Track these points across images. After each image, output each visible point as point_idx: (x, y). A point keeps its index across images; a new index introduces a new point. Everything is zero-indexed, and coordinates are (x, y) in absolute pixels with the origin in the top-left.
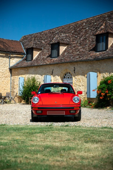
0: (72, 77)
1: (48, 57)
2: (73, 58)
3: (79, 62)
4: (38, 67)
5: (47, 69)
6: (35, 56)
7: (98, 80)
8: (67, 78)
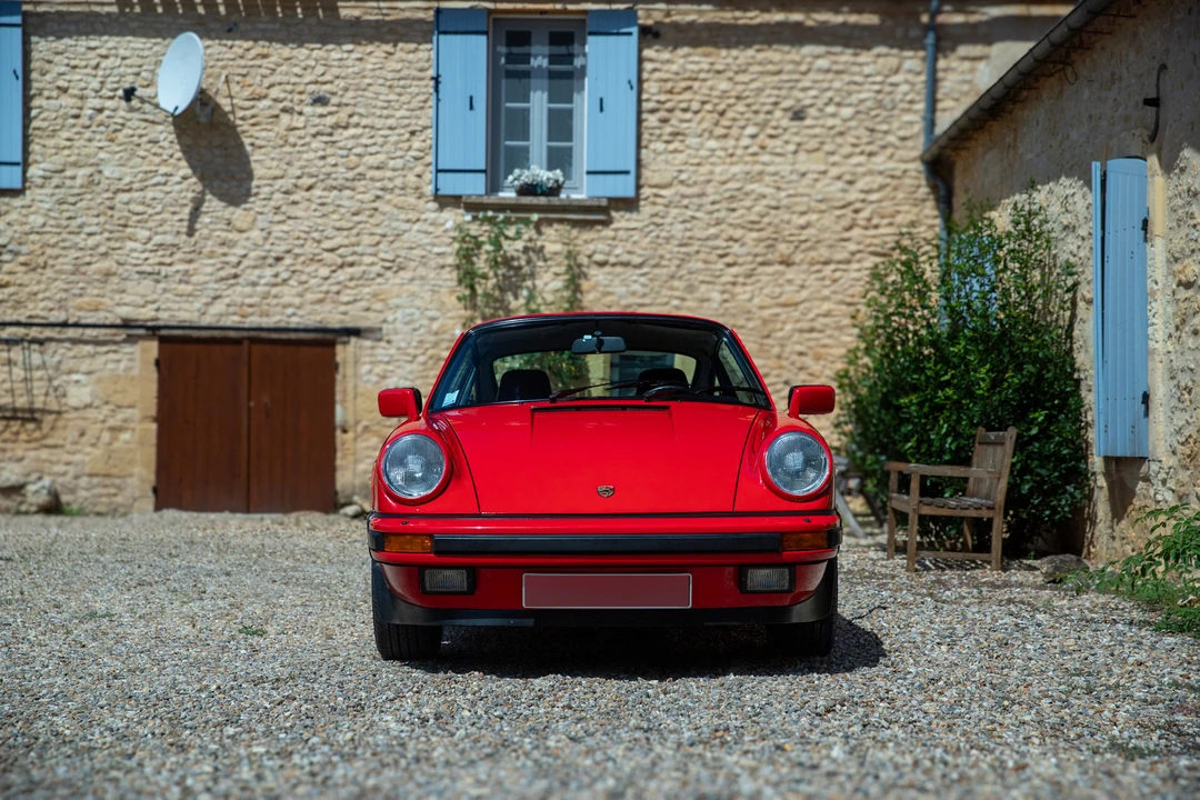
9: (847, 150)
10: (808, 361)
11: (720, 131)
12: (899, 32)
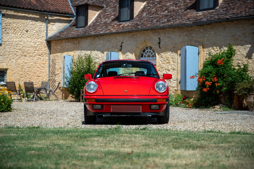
0: (155, 54)
1: (113, 20)
2: (157, 21)
3: (167, 29)
4: (97, 37)
5: (112, 41)
6: (91, 19)
7: (201, 60)
8: (147, 56)
9: (34, 38)
10: (29, 72)
11: (15, 33)
12: (42, 19)
